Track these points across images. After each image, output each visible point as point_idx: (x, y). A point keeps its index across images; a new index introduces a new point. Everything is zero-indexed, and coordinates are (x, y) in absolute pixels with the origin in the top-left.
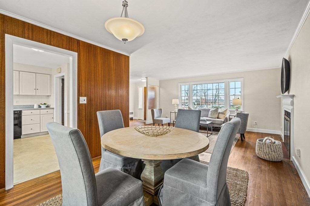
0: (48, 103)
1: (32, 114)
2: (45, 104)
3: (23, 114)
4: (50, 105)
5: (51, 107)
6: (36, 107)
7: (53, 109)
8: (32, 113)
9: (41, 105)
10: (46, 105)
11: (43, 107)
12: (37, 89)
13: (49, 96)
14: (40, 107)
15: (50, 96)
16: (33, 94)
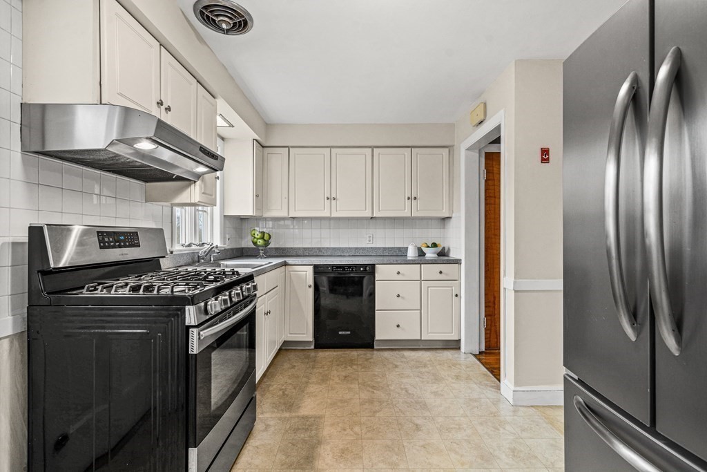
0: (442, 244)
1: (399, 277)
2: (435, 245)
3: (378, 276)
4: (449, 249)
5: (453, 255)
6: (412, 254)
7: (458, 262)
8: (399, 273)
9: (425, 250)
10: (439, 249)
11: (430, 254)
12: (415, 198)
13: (447, 221)
14: (421, 253)
15: (449, 218)
16: (405, 215)
